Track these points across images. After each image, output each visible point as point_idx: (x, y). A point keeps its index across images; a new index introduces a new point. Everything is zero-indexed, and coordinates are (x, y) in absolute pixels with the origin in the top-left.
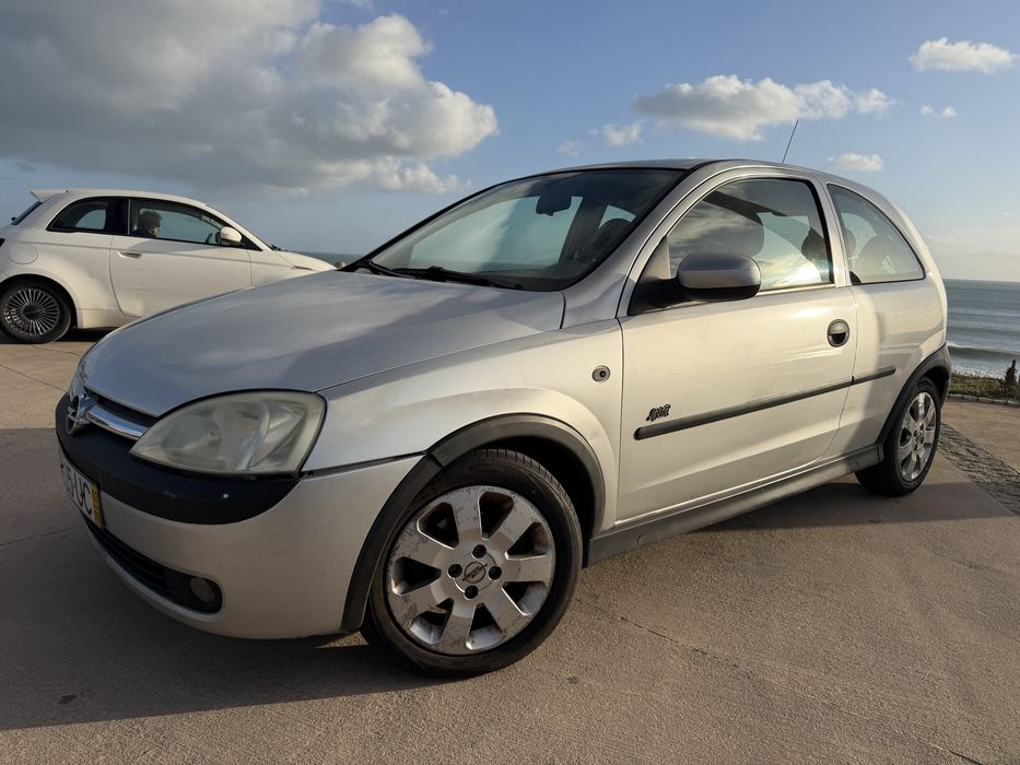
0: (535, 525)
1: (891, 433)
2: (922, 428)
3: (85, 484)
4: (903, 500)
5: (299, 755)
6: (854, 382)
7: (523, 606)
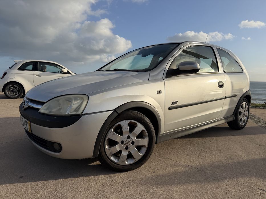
0: (143, 131)
1: (236, 112)
2: (245, 111)
3: (27, 122)
4: (241, 131)
5: (82, 190)
6: (226, 98)
7: (141, 152)
